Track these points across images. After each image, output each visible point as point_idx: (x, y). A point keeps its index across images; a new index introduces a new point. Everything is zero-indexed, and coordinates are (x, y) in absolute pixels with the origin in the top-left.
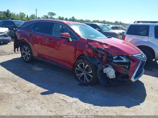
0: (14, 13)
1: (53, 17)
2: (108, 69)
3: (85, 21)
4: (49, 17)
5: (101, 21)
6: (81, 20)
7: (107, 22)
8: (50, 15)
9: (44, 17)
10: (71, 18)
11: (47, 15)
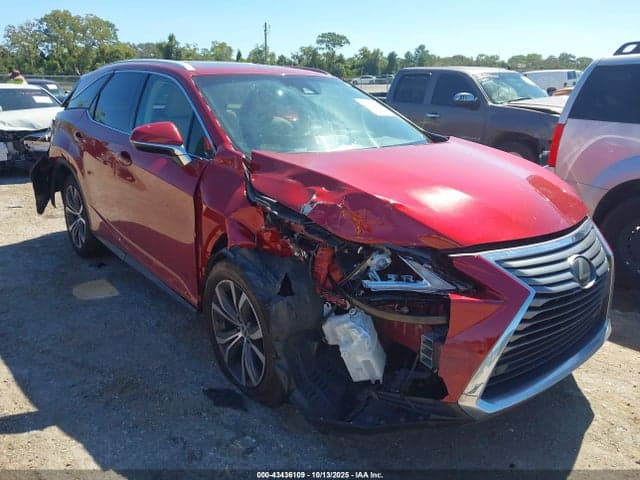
0: (192, 48)
1: (337, 54)
2: (339, 324)
3: (475, 59)
4: (320, 52)
5: (551, 59)
6: (454, 57)
7: (578, 60)
8: (324, 46)
9: (300, 54)
10: (413, 52)
11: (315, 45)
